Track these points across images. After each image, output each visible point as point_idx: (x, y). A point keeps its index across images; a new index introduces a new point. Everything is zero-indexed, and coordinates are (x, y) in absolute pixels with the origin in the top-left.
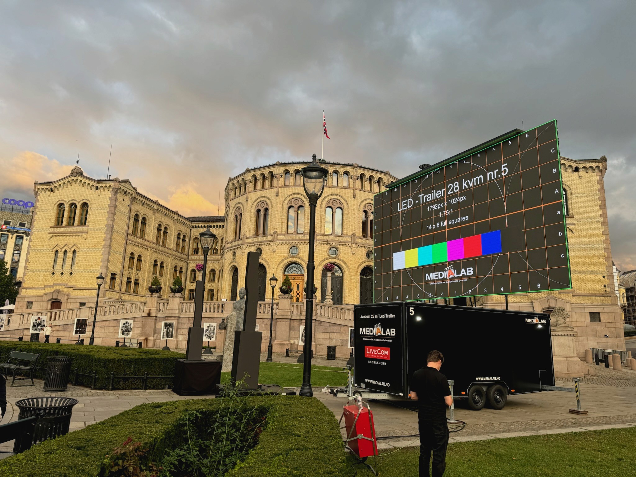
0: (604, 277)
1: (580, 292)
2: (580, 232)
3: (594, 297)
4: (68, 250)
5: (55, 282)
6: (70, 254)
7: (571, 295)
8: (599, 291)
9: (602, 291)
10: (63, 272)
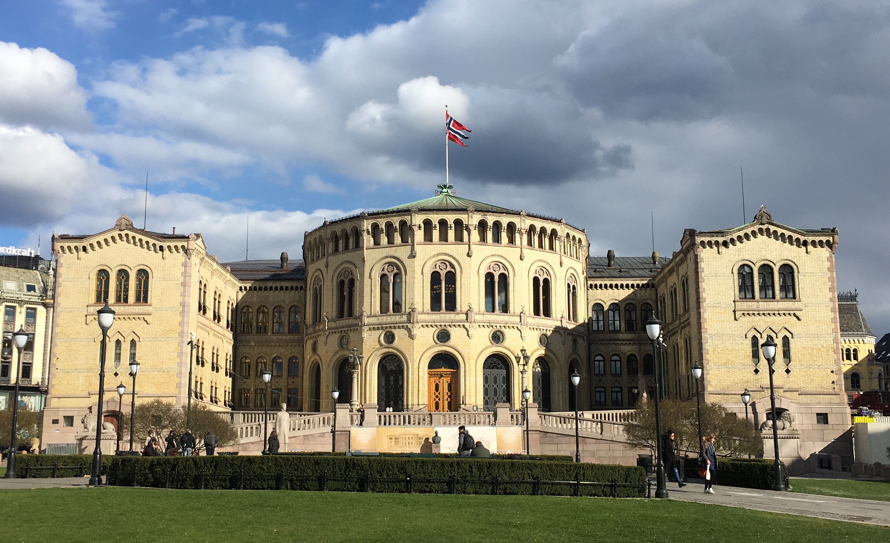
0: (832, 372)
1: (807, 389)
2: (808, 319)
3: (822, 396)
4: (122, 340)
6: (125, 346)
7: (796, 394)
8: (827, 389)
9: (829, 387)
10: (118, 372)
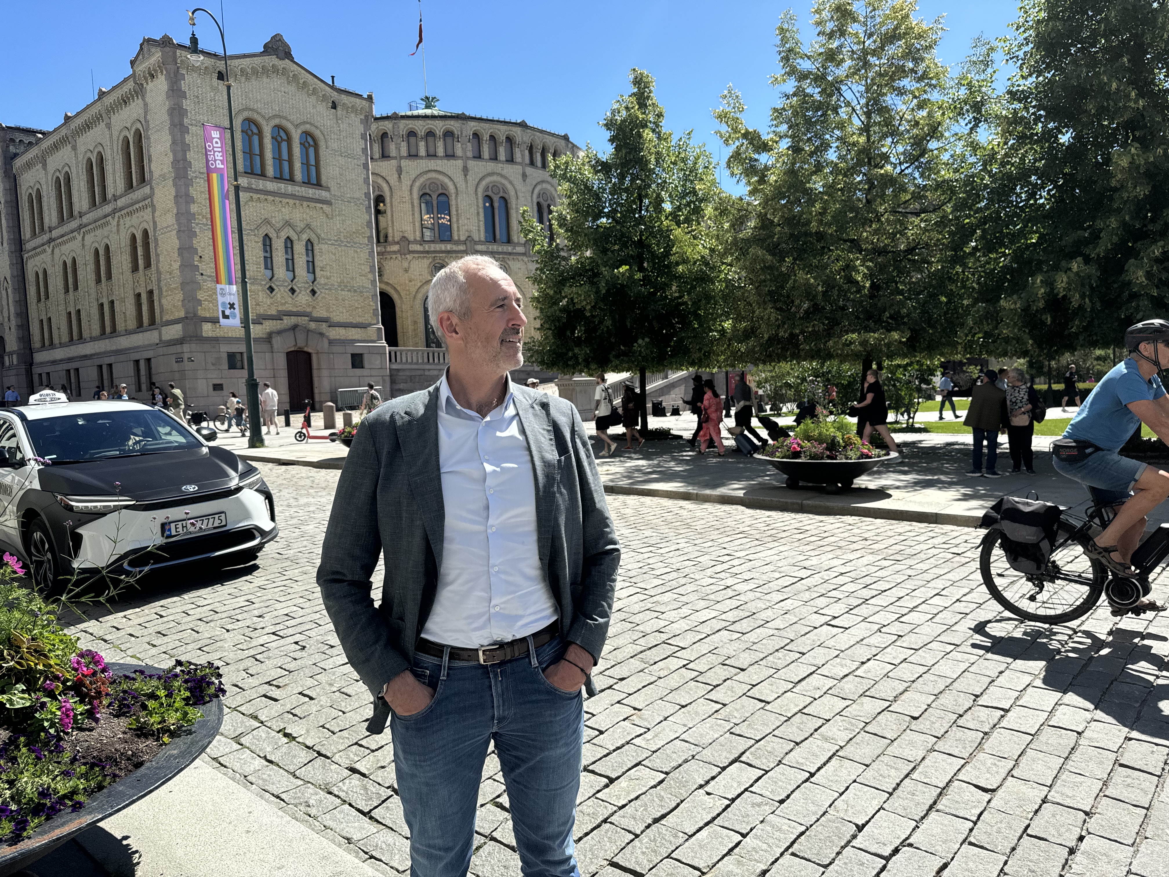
4: (294, 237)
5: (280, 309)
6: (299, 248)
10: (295, 287)
